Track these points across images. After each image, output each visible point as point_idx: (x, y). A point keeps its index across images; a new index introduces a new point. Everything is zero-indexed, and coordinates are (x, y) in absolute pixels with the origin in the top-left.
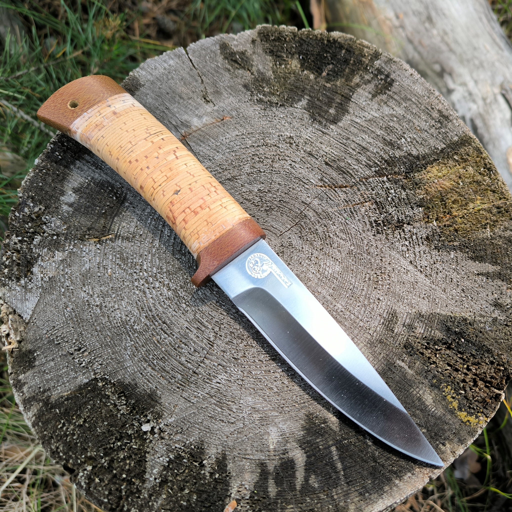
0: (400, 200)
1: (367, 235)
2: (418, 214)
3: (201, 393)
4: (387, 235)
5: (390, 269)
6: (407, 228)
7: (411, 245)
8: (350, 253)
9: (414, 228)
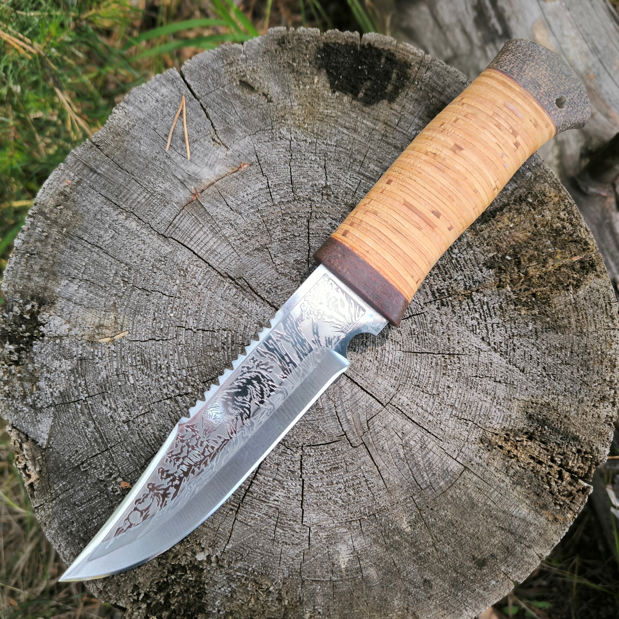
0: (466, 261)
1: (430, 309)
2: (488, 277)
3: (257, 514)
4: (453, 306)
5: (460, 349)
6: (477, 297)
7: (483, 317)
8: (412, 333)
9: (484, 296)
